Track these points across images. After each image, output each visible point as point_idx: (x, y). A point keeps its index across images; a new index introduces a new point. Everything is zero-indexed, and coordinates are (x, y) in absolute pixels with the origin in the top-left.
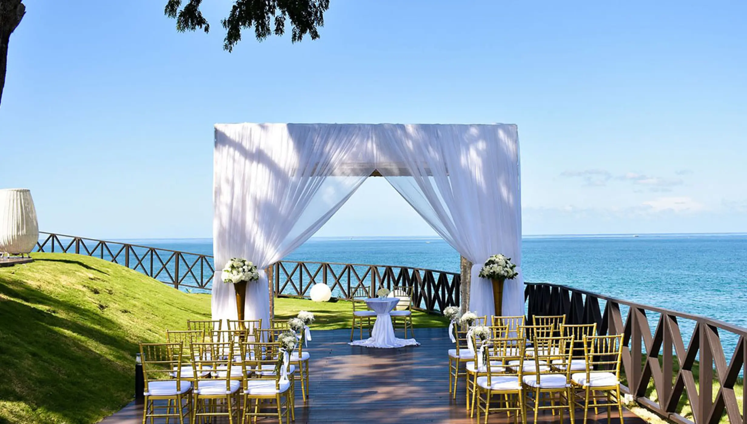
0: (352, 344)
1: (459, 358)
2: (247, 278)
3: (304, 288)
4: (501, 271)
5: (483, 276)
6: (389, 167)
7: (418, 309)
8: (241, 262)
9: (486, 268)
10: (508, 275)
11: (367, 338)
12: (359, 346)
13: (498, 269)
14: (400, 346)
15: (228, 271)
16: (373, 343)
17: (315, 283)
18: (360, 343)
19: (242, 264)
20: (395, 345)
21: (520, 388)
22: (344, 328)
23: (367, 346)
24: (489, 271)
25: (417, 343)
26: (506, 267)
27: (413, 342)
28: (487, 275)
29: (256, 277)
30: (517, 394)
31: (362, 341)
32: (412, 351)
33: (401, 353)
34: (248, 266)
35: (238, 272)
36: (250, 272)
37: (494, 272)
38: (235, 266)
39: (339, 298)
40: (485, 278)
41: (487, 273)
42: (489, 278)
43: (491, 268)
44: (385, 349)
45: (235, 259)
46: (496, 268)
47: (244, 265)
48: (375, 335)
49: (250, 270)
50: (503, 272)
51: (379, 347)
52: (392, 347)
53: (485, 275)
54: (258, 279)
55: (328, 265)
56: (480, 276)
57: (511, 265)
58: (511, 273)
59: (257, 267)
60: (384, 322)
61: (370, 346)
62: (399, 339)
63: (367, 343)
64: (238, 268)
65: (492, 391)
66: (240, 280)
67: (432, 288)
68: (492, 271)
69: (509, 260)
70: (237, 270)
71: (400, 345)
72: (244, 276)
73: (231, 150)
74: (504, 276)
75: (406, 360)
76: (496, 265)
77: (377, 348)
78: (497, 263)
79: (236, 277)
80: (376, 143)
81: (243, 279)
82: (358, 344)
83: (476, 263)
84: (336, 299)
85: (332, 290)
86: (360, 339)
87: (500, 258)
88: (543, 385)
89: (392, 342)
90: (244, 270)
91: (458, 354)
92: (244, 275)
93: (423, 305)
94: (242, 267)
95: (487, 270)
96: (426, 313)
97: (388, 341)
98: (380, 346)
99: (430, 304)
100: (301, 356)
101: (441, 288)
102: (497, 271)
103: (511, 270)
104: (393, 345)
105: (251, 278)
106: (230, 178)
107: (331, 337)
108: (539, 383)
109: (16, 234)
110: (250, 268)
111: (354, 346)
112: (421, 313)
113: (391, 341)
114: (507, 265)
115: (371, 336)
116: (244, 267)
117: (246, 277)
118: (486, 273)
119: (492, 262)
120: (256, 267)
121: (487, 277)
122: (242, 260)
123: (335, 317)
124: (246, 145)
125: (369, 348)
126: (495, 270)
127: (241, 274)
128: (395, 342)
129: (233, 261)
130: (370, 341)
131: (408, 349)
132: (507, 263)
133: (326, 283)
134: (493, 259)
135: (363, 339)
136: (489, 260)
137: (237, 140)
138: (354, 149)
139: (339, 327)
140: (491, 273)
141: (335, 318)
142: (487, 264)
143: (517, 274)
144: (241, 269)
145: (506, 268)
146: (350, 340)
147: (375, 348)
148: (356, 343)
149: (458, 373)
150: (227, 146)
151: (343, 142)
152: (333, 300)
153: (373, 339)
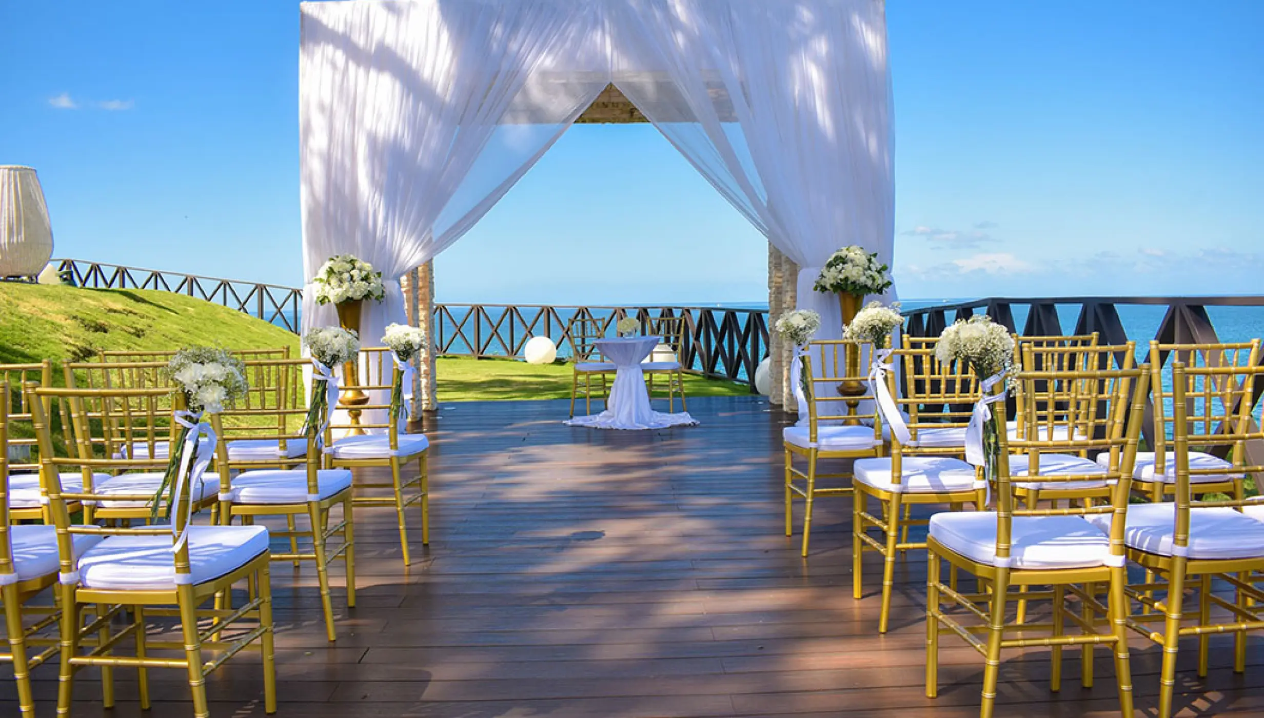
0: (569, 423)
1: (817, 450)
2: (358, 293)
3: (516, 345)
4: (859, 276)
5: (824, 289)
6: (635, 80)
7: (689, 371)
8: (347, 262)
9: (829, 271)
10: (873, 284)
11: (599, 413)
12: (582, 426)
13: (854, 273)
14: (660, 427)
15: (321, 280)
16: (610, 421)
17: (532, 337)
18: (585, 421)
19: (349, 266)
20: (652, 424)
21: (1118, 561)
22: (566, 397)
23: (599, 427)
24: (835, 278)
25: (694, 421)
26: (869, 268)
27: (685, 418)
28: (832, 285)
29: (380, 293)
30: (1108, 584)
31: (589, 417)
32: (681, 436)
33: (662, 440)
34: (360, 270)
35: (341, 281)
36: (364, 282)
37: (846, 279)
38: (336, 270)
39: (569, 359)
40: (826, 293)
41: (832, 282)
42: (835, 291)
43: (840, 272)
44: (631, 431)
45: (337, 257)
46: (852, 272)
47: (354, 268)
48: (614, 406)
49: (365, 279)
50: (863, 279)
51: (621, 429)
52: (646, 428)
53: (828, 286)
54: (382, 297)
55: (552, 308)
56: (816, 289)
57: (879, 267)
58: (879, 281)
59: (382, 275)
60: (630, 380)
61: (603, 426)
62: (658, 414)
63: (599, 421)
64: (341, 273)
65: (1013, 574)
66: (345, 298)
67: (712, 335)
68: (842, 276)
69: (875, 255)
70: (339, 277)
71: (661, 424)
72: (352, 290)
73: (330, 49)
74: (866, 286)
75: (672, 453)
76: (849, 266)
77: (617, 430)
78: (852, 261)
79: (335, 292)
80: (610, 33)
81: (350, 294)
82: (580, 423)
83: (808, 266)
84: (563, 361)
85: (557, 348)
86: (585, 414)
87: (856, 254)
88: (1196, 548)
89: (647, 419)
90: (352, 277)
91: (814, 439)
92: (351, 287)
93: (698, 366)
94: (349, 272)
95: (832, 277)
96: (704, 376)
97: (637, 417)
98: (623, 425)
99: (710, 365)
100: (396, 445)
101: (727, 334)
102: (853, 276)
103: (878, 275)
104: (647, 425)
105: (366, 293)
106: (327, 101)
107: (536, 411)
108: (1185, 542)
109: (7, 241)
110: (364, 274)
111: (573, 426)
112: (696, 378)
113: (643, 417)
114: (871, 265)
115: (606, 409)
116: (352, 272)
117: (355, 291)
118: (828, 282)
119: (842, 260)
120: (379, 274)
121: (831, 289)
122: (349, 260)
123: (556, 383)
124: (360, 40)
125: (601, 429)
126: (848, 275)
127: (346, 285)
128: (652, 420)
129: (332, 262)
130: (603, 417)
131: (676, 431)
132: (870, 261)
133: (549, 337)
134: (843, 253)
135: (591, 414)
136: (833, 256)
137: (341, 29)
138: (568, 44)
139: (556, 397)
140: (841, 280)
141: (555, 385)
142: (830, 265)
143: (889, 283)
144: (346, 276)
145: (869, 271)
146: (569, 417)
147: (612, 429)
148: (578, 421)
149: (815, 487)
150: (322, 44)
151: (546, 31)
152: (559, 362)
153: (611, 414)
